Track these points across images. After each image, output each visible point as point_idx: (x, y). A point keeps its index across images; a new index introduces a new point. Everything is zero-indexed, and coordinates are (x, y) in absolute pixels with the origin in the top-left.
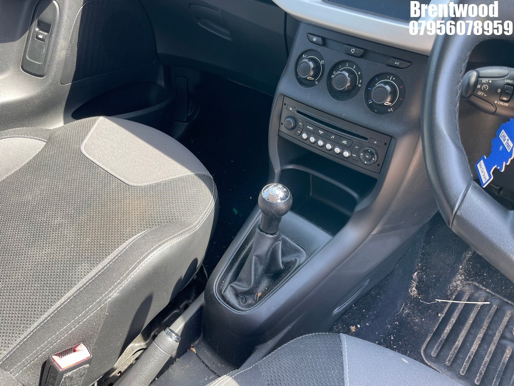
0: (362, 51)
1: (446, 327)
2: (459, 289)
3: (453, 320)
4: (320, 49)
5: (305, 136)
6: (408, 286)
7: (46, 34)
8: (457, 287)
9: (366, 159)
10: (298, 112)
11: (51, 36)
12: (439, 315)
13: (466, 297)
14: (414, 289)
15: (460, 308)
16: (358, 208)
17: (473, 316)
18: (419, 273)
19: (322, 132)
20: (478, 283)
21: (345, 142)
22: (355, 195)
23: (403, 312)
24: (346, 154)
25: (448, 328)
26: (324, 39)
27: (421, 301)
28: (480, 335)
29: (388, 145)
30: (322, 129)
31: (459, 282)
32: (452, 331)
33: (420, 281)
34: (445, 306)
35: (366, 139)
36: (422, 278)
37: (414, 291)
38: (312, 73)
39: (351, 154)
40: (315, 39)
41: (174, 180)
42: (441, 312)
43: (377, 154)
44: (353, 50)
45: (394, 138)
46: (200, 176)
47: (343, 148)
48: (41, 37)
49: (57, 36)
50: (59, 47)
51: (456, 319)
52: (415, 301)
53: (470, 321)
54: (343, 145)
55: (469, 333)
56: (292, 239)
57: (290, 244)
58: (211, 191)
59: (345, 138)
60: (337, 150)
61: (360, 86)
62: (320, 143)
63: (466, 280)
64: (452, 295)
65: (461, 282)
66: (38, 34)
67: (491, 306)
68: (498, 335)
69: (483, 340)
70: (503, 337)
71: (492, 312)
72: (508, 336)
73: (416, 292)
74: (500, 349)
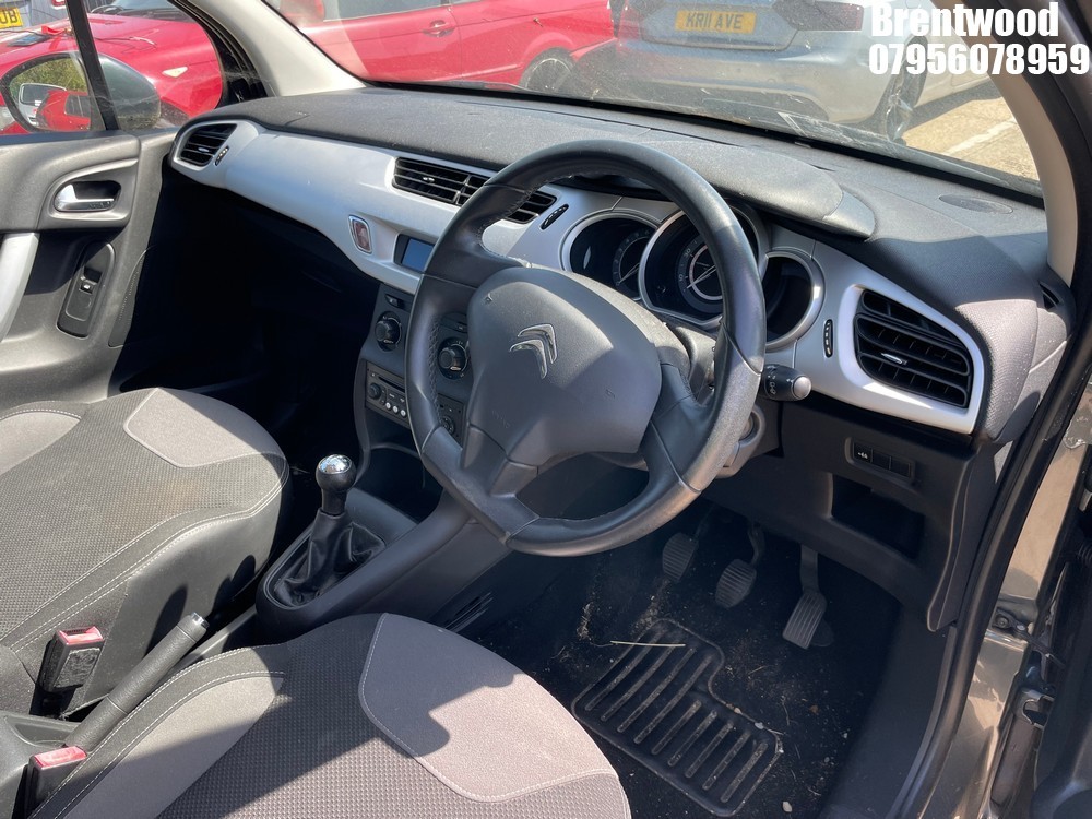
1: (617, 676)
2: (648, 628)
3: (629, 668)
4: (396, 311)
6: (577, 623)
7: (94, 284)
8: (645, 626)
10: (381, 379)
11: (100, 286)
12: (612, 661)
13: (656, 638)
14: (584, 627)
15: (645, 652)
17: (658, 663)
18: (593, 605)
20: (675, 619)
23: (561, 657)
25: (621, 677)
26: (399, 300)
27: (592, 644)
28: (662, 687)
30: (403, 397)
31: (649, 620)
32: (623, 681)
33: (593, 616)
34: (624, 650)
36: (596, 612)
37: (584, 631)
38: (388, 335)
40: (392, 301)
41: (235, 461)
42: (616, 658)
43: (453, 422)
46: (269, 457)
48: (87, 287)
49: (108, 286)
50: (110, 301)
51: (633, 666)
52: (584, 644)
53: (653, 669)
55: (647, 683)
56: (372, 530)
57: (369, 536)
62: (403, 413)
63: (660, 616)
64: (637, 635)
65: (653, 620)
66: (83, 283)
67: (685, 649)
68: (687, 686)
69: (664, 693)
70: (693, 689)
71: (686, 657)
72: (700, 687)
73: (586, 633)
74: (685, 703)
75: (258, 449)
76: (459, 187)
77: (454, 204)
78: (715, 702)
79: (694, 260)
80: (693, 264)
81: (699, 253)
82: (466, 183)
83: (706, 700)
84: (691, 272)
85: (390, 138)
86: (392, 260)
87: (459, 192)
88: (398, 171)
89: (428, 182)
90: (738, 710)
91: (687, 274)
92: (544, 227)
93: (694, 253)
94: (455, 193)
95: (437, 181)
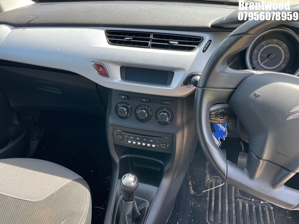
0: (149, 100)
1: (212, 203)
2: (210, 182)
3: (213, 199)
4: (127, 101)
5: (129, 142)
6: (189, 190)
8: (208, 181)
9: (164, 146)
10: (123, 131)
12: (207, 199)
13: (214, 185)
14: (192, 190)
15: (214, 191)
16: (166, 169)
17: (220, 193)
18: (191, 181)
19: (139, 139)
20: (216, 176)
21: (151, 141)
22: (161, 162)
23: (192, 205)
24: (154, 146)
26: (127, 96)
27: (197, 195)
28: (227, 201)
29: (172, 138)
30: (138, 137)
31: (209, 179)
32: (215, 204)
33: (193, 185)
34: (207, 193)
35: (161, 137)
36: (193, 183)
37: (192, 192)
38: (126, 113)
39: (156, 145)
40: (123, 97)
42: (207, 197)
43: (168, 143)
44: (144, 100)
45: (174, 135)
46: (76, 180)
47: (151, 143)
51: (214, 197)
52: (194, 196)
53: (220, 196)
54: (151, 142)
55: (222, 202)
57: (139, 200)
58: (86, 186)
59: (151, 139)
60: (149, 145)
61: (151, 114)
62: (139, 143)
63: (211, 176)
64: (208, 186)
65: (209, 178)
67: (225, 184)
68: (233, 198)
69: (229, 203)
70: (236, 198)
71: (227, 187)
72: (237, 196)
73: (193, 192)
74: (237, 204)
75: (70, 179)
76: (148, 40)
77: (149, 48)
78: (245, 199)
79: (259, 54)
80: (259, 56)
81: (261, 51)
82: (151, 37)
83: (242, 200)
84: (259, 59)
85: (98, 22)
86: (120, 79)
87: (149, 42)
88: (108, 37)
89: (130, 40)
90: (253, 200)
91: (257, 60)
92: (204, 51)
93: (259, 51)
94: (148, 43)
95: (134, 39)
